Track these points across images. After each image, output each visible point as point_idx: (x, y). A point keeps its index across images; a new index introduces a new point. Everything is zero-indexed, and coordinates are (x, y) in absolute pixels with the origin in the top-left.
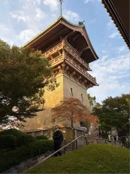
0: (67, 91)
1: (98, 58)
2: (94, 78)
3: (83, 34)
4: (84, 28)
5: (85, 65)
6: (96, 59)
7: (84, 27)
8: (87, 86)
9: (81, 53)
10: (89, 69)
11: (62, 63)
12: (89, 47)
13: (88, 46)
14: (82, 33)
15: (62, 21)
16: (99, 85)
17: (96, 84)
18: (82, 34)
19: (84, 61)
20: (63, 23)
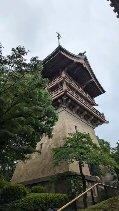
1: (104, 92)
2: (102, 114)
3: (85, 66)
4: (85, 59)
5: (90, 99)
6: (102, 92)
8: (95, 124)
9: (84, 86)
10: (95, 104)
11: (62, 95)
12: (93, 79)
14: (84, 64)
16: (109, 122)
17: (105, 121)
19: (88, 95)
20: (62, 53)
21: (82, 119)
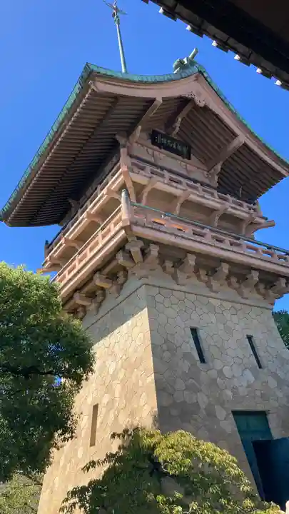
0: (172, 349)
3: (203, 100)
4: (200, 77)
7: (200, 72)
8: (271, 292)
9: (219, 167)
10: (263, 221)
12: (242, 138)
13: (235, 135)
14: (199, 94)
15: (94, 80)
18: (197, 99)
20: (102, 87)
21: (216, 292)
